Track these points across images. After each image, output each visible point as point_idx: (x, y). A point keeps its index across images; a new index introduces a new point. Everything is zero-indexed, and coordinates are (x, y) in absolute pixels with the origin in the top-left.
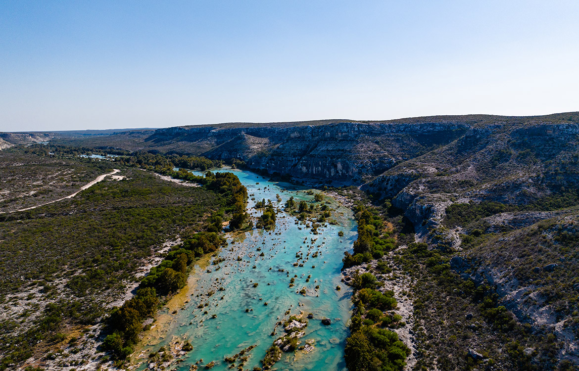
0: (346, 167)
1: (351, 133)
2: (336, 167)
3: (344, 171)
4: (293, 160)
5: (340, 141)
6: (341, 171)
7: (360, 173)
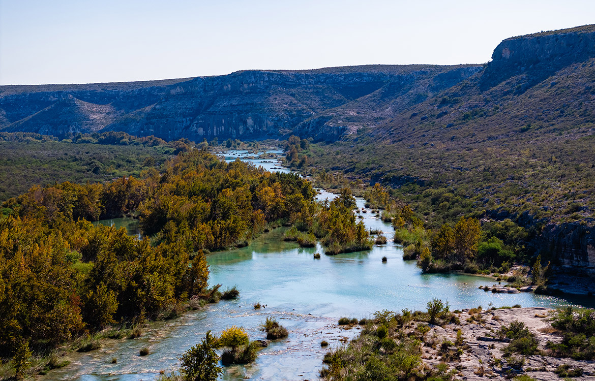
0: (258, 121)
1: (260, 84)
2: (245, 123)
3: (257, 127)
4: (183, 122)
5: (247, 93)
6: (252, 127)
7: (276, 127)
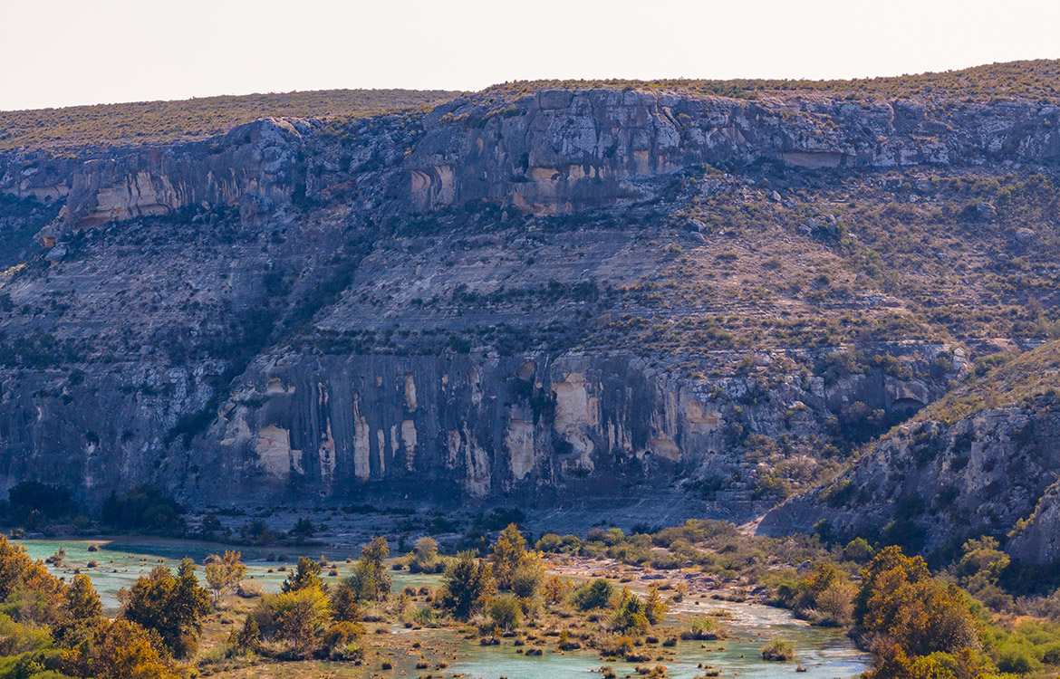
0: (628, 404)
1: (633, 166)
2: (544, 408)
3: (619, 438)
4: (169, 389)
5: (554, 224)
6: (590, 434)
7: (735, 438)
